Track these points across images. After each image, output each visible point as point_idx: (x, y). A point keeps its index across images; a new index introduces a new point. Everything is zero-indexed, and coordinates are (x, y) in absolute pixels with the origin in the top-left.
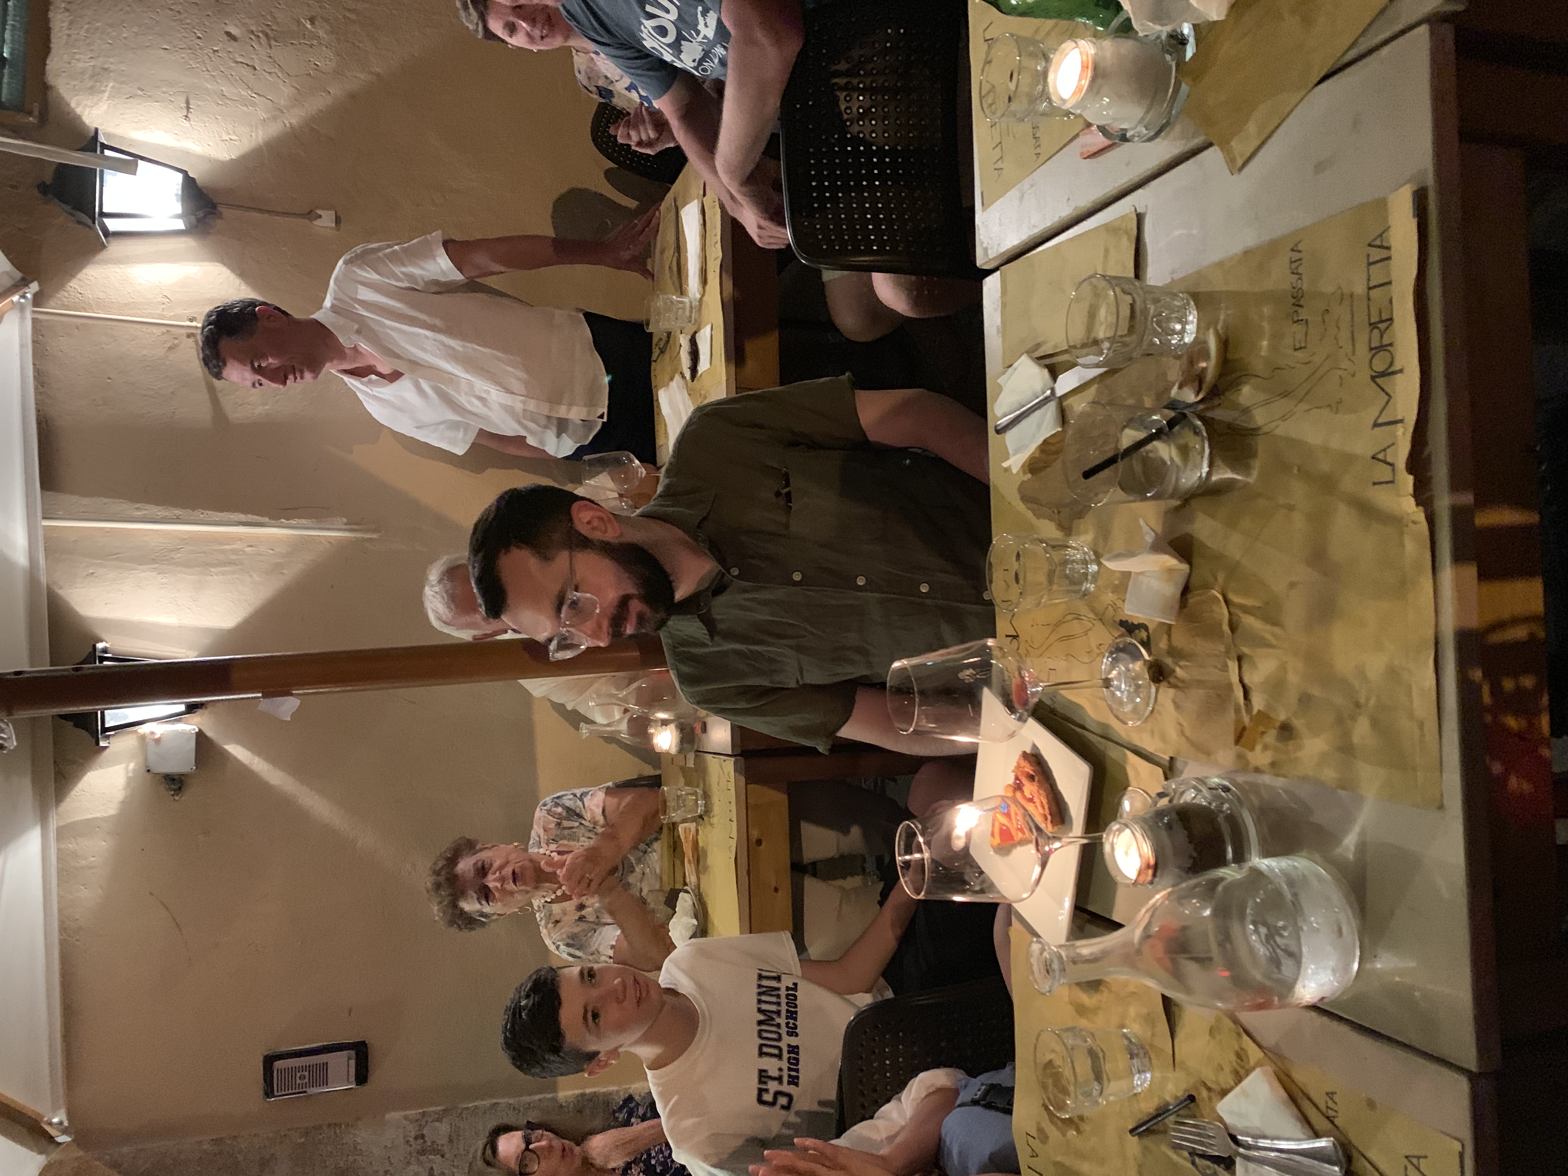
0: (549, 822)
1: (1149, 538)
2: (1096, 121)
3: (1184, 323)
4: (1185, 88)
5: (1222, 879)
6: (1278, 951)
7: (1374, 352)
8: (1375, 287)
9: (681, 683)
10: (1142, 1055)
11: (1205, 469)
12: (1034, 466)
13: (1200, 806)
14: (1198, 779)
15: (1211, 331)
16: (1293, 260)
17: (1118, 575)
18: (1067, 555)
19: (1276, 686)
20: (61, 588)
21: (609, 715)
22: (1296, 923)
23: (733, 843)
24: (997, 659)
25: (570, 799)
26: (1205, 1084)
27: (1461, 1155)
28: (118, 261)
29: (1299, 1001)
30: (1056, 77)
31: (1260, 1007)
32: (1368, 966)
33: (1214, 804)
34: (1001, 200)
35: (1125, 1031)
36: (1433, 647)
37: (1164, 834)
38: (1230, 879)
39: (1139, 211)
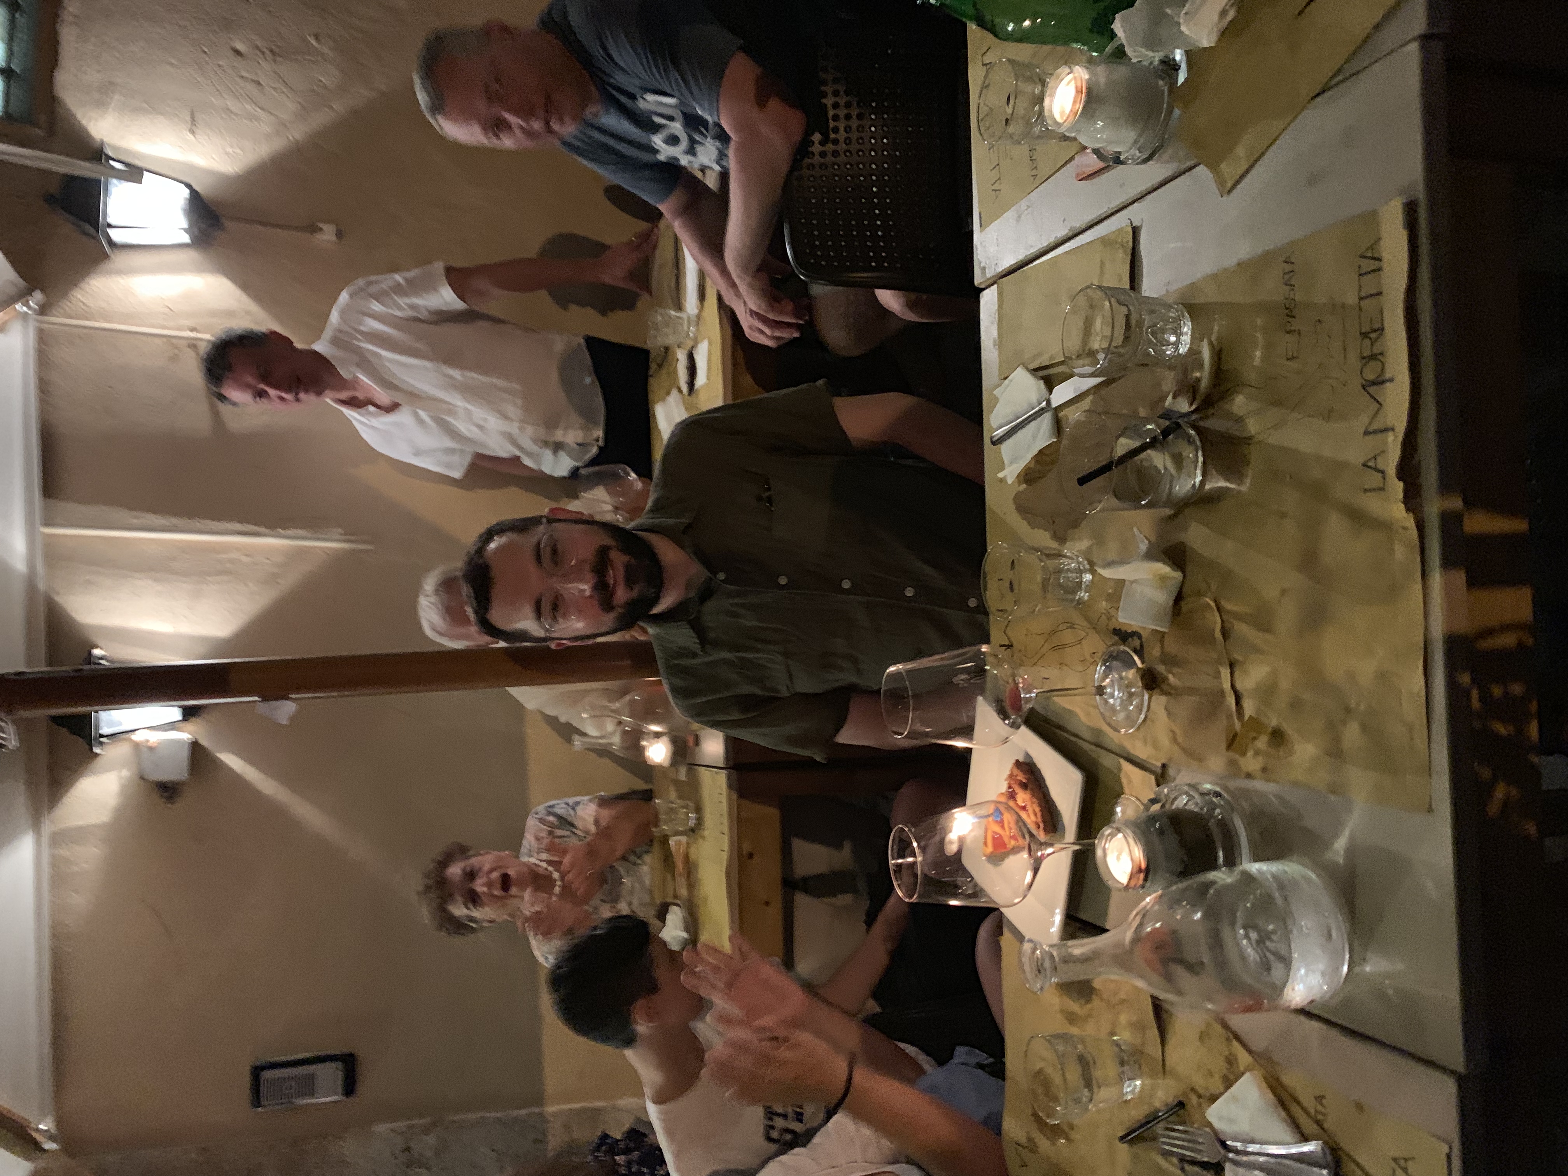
0: (541, 830)
1: (1143, 546)
2: (1091, 144)
3: (1179, 335)
4: (1177, 112)
5: (1213, 883)
6: (1268, 954)
7: (1364, 361)
8: (1367, 297)
9: (674, 697)
10: (1132, 1062)
11: (1199, 479)
12: (1029, 476)
13: (1191, 812)
14: (1189, 785)
15: (1205, 341)
16: (1286, 271)
17: (1112, 584)
18: (1061, 564)
19: (1267, 692)
20: (58, 594)
21: (601, 727)
22: (1286, 926)
23: (725, 856)
24: (993, 666)
25: (562, 808)
26: (1193, 1090)
27: (1449, 1157)
28: (120, 272)
29: (1287, 1004)
30: (1051, 101)
31: (1249, 1009)
32: (1357, 969)
33: (1205, 809)
34: (998, 220)
35: (1115, 1038)
36: (1422, 652)
37: (1155, 839)
38: (1221, 883)
39: (1134, 225)
